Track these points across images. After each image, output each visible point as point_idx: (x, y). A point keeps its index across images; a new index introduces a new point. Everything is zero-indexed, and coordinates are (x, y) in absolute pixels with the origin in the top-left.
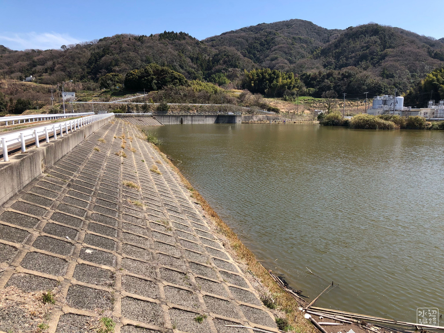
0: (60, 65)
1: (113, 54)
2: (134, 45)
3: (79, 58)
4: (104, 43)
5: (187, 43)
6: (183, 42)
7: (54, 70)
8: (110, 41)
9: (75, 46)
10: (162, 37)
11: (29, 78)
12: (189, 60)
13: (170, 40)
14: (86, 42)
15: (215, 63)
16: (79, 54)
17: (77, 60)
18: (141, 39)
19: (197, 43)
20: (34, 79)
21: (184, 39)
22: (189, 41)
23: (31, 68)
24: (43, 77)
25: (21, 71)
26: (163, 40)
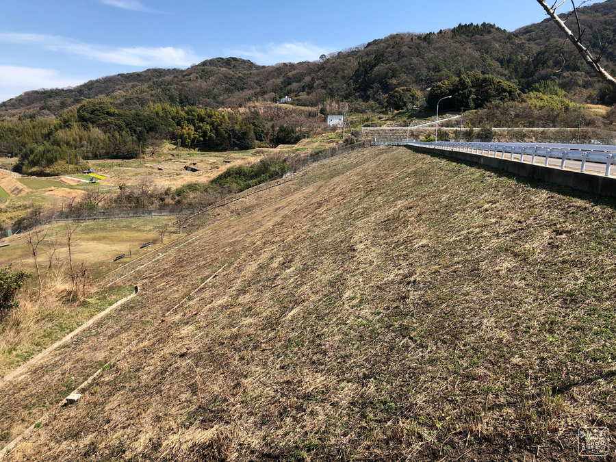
0: (320, 81)
1: (389, 62)
2: (418, 46)
3: (343, 70)
4: (374, 47)
5: (494, 39)
6: (488, 37)
7: (312, 87)
8: (382, 44)
9: (336, 54)
10: (457, 33)
11: (284, 99)
12: (497, 64)
13: (467, 36)
14: (351, 49)
15: (540, 65)
16: (344, 64)
17: (340, 73)
18: (427, 38)
19: (510, 37)
20: (289, 100)
21: (489, 32)
22: (497, 35)
23: (285, 87)
24: (300, 97)
25: (274, 91)
26: (458, 37)
